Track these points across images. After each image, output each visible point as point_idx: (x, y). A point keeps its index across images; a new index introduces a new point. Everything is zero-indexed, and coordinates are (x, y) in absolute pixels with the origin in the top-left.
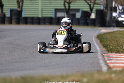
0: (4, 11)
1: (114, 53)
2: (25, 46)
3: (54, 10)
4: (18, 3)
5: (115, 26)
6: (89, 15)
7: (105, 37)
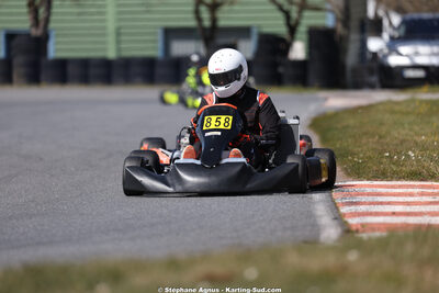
1: (368, 179)
3: (160, 32)
4: (33, 8)
5: (378, 85)
7: (339, 126)
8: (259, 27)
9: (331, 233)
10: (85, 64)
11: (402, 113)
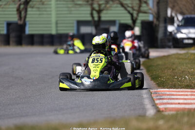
1: (168, 88)
2: (29, 79)
3: (75, 22)
5: (172, 47)
7: (155, 64)
8: (119, 20)
9: (151, 112)
10: (42, 36)
11: (183, 59)
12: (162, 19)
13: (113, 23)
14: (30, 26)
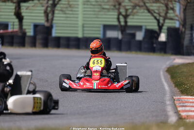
0: (24, 27)
1: (191, 96)
3: (102, 26)
4: (46, 14)
6: (156, 35)
7: (180, 71)
8: (146, 26)
10: (68, 39)
12: (188, 26)
13: (139, 28)
14: (57, 28)
